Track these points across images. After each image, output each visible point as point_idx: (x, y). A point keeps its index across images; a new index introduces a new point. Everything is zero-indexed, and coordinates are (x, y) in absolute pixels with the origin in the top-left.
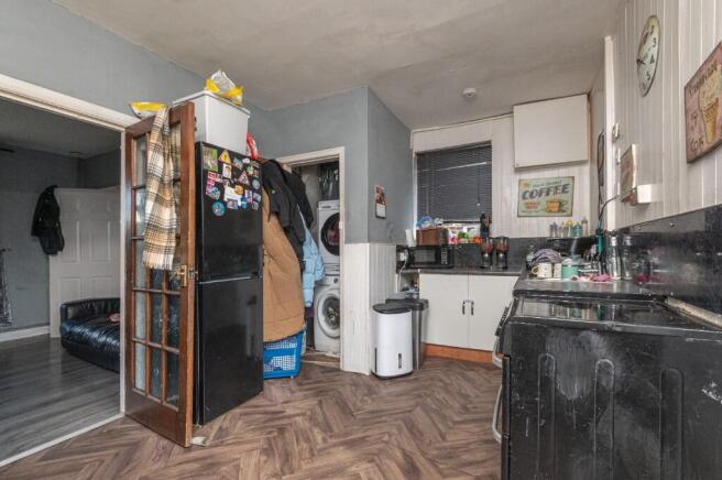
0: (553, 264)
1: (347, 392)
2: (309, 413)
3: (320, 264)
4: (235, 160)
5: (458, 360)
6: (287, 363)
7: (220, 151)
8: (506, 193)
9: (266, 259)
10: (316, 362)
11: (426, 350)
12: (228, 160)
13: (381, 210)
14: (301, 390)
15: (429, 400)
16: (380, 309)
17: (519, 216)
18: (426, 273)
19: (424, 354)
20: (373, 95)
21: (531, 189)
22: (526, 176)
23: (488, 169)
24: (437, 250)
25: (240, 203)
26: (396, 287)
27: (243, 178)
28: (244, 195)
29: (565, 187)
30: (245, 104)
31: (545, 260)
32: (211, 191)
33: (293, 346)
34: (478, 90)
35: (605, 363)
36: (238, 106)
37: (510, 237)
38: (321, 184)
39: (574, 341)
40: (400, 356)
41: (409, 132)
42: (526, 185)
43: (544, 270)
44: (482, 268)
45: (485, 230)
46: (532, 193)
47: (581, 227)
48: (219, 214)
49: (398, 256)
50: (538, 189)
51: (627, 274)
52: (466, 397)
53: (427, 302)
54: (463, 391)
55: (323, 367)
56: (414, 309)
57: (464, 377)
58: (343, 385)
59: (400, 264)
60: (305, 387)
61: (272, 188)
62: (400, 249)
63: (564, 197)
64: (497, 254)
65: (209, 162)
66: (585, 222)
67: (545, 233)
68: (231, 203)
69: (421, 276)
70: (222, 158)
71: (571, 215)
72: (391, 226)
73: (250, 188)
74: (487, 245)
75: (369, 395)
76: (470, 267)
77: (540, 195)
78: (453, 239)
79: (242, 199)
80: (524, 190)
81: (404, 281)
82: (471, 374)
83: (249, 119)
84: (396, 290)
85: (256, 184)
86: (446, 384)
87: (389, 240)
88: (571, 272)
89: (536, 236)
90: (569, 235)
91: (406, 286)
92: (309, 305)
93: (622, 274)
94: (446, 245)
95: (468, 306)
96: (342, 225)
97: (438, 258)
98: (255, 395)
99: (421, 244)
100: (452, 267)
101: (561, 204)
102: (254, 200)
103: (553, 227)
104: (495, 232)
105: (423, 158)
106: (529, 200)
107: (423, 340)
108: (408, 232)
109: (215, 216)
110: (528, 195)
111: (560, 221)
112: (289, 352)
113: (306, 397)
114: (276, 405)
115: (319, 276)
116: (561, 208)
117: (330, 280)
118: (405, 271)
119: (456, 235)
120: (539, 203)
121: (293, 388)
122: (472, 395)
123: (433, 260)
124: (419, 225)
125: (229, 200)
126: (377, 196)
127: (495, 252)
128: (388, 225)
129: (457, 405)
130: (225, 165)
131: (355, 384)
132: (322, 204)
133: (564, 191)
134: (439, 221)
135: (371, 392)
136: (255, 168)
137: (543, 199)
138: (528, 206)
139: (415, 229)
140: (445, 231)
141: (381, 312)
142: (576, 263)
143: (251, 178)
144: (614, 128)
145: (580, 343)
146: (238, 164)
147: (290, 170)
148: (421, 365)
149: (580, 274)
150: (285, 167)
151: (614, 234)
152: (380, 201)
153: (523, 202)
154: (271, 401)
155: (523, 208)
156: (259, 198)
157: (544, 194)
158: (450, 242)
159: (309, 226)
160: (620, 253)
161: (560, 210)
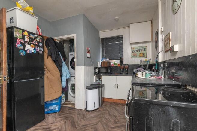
0: (142, 73)
1: (76, 118)
2: (60, 128)
3: (68, 73)
4: (31, 35)
5: (113, 102)
6: (55, 108)
7: (23, 31)
8: (127, 51)
9: (46, 72)
10: (68, 106)
11: (104, 100)
12: (27, 34)
13: (89, 55)
14: (60, 118)
15: (103, 119)
16: (88, 88)
17: (131, 58)
18: (103, 75)
19: (102, 101)
20: (85, 17)
21: (135, 50)
22: (133, 46)
23: (122, 44)
24: (107, 68)
25: (33, 51)
26: (94, 80)
27: (35, 42)
28: (35, 48)
29: (144, 49)
30: (35, 14)
31: (140, 71)
32: (18, 46)
33: (58, 102)
34: (119, 17)
35: (176, 121)
36: (32, 15)
37: (129, 64)
38: (70, 47)
39: (162, 111)
40: (94, 103)
41: (99, 31)
42: (133, 48)
43: (139, 75)
44: (121, 74)
45: (121, 62)
46: (135, 51)
47: (149, 61)
48: (23, 55)
49: (95, 70)
50: (137, 50)
51: (166, 76)
52: (115, 117)
53: (104, 85)
54: (115, 115)
55: (70, 107)
56: (99, 87)
57: (115, 109)
58: (75, 115)
59: (95, 73)
60: (61, 116)
61: (49, 47)
62: (96, 68)
63: (144, 52)
64: (125, 69)
65: (17, 34)
66: (150, 59)
67: (139, 63)
68: (28, 51)
70: (24, 33)
71: (146, 58)
72: (93, 61)
73: (38, 45)
74: (122, 66)
75: (83, 118)
76: (117, 73)
77: (137, 52)
78: (112, 65)
79: (34, 50)
80: (132, 50)
81: (97, 78)
82: (117, 108)
83: (38, 21)
84: (94, 81)
85: (41, 44)
86: (109, 112)
87: (92, 65)
88: (148, 75)
89: (136, 64)
90: (146, 64)
91: (97, 79)
92: (64, 87)
93: (165, 76)
94: (110, 66)
95: (116, 86)
96: (75, 60)
97: (107, 70)
98: (41, 121)
99: (102, 66)
100: (112, 73)
101: (143, 54)
102: (39, 50)
103: (141, 61)
104: (124, 63)
105: (103, 40)
107: (102, 96)
108: (98, 63)
109: (20, 55)
110: (134, 52)
111: (143, 59)
112: (56, 104)
113: (60, 121)
114: (48, 125)
115: (68, 77)
117: (73, 78)
118: (97, 75)
119: (113, 64)
120: (137, 54)
121: (57, 117)
122: (117, 116)
123: (106, 71)
124: (102, 61)
125: (28, 50)
126: (87, 50)
127: (124, 69)
128: (92, 60)
129: (113, 120)
130: (25, 36)
131: (79, 114)
132: (70, 53)
133: (144, 51)
134: (108, 59)
135: (84, 117)
136: (40, 39)
137: (138, 53)
138: (134, 55)
139: (101, 61)
140: (109, 62)
141: (88, 89)
142: (150, 72)
143: (38, 42)
144: (162, 29)
145: (164, 112)
146: (32, 36)
147: (58, 42)
148: (102, 105)
149: (151, 76)
150: (57, 41)
151: (161, 63)
152: (88, 52)
153: (132, 54)
154: (47, 123)
156: (42, 50)
157: (138, 51)
158: (111, 66)
159: (65, 60)
160: (164, 69)
161: (143, 56)
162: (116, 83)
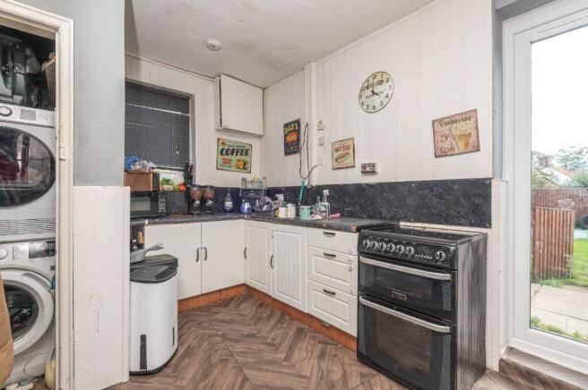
17: (217, 169)
18: (155, 224)
21: (226, 148)
29: (247, 151)
42: (223, 144)
43: (284, 212)
46: (227, 151)
47: (262, 182)
50: (231, 148)
63: (246, 158)
66: (265, 178)
69: (147, 229)
71: (250, 172)
77: (232, 154)
80: (221, 147)
88: (307, 213)
95: (202, 253)
97: (153, 206)
101: (245, 164)
103: (244, 181)
106: (225, 157)
110: (224, 152)
111: (242, 175)
116: (245, 167)
120: (232, 160)
123: (147, 208)
133: (246, 154)
134: (152, 165)
137: (234, 158)
138: (225, 161)
140: (157, 176)
153: (220, 157)
155: (221, 162)
157: (235, 154)
161: (244, 168)
162: (199, 246)
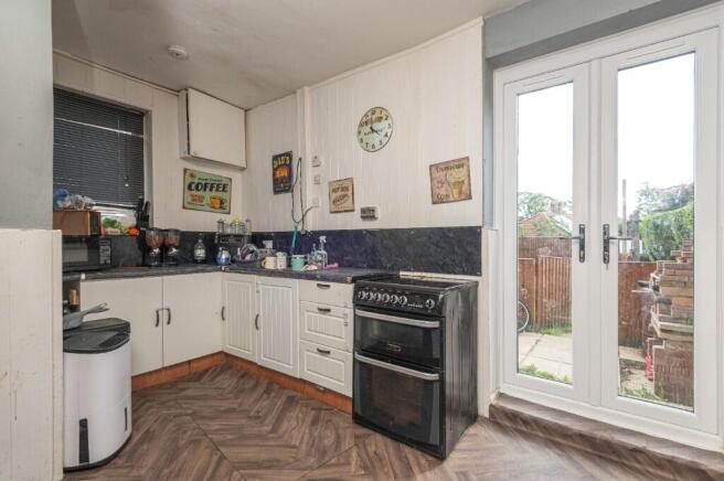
17: (184, 207)
18: (95, 279)
21: (196, 181)
29: (225, 186)
42: (192, 176)
43: (273, 262)
46: (197, 185)
50: (203, 182)
63: (224, 195)
66: (248, 221)
69: (83, 286)
71: (229, 213)
77: (205, 190)
80: (189, 180)
101: (222, 202)
103: (221, 223)
104: (157, 222)
106: (194, 192)
110: (193, 187)
111: (224, 218)
116: (222, 206)
120: (204, 197)
123: (83, 259)
133: (224, 190)
137: (207, 194)
138: (194, 199)
153: (188, 193)
155: (190, 200)
157: (208, 189)
161: (222, 208)
162: (159, 306)
